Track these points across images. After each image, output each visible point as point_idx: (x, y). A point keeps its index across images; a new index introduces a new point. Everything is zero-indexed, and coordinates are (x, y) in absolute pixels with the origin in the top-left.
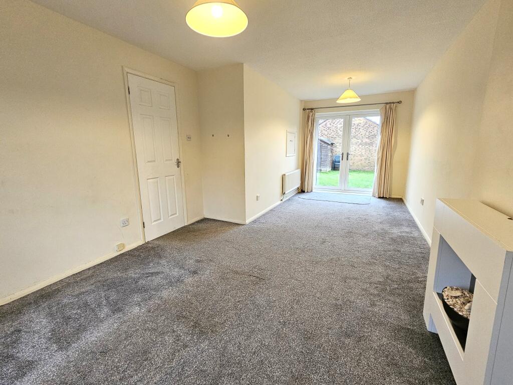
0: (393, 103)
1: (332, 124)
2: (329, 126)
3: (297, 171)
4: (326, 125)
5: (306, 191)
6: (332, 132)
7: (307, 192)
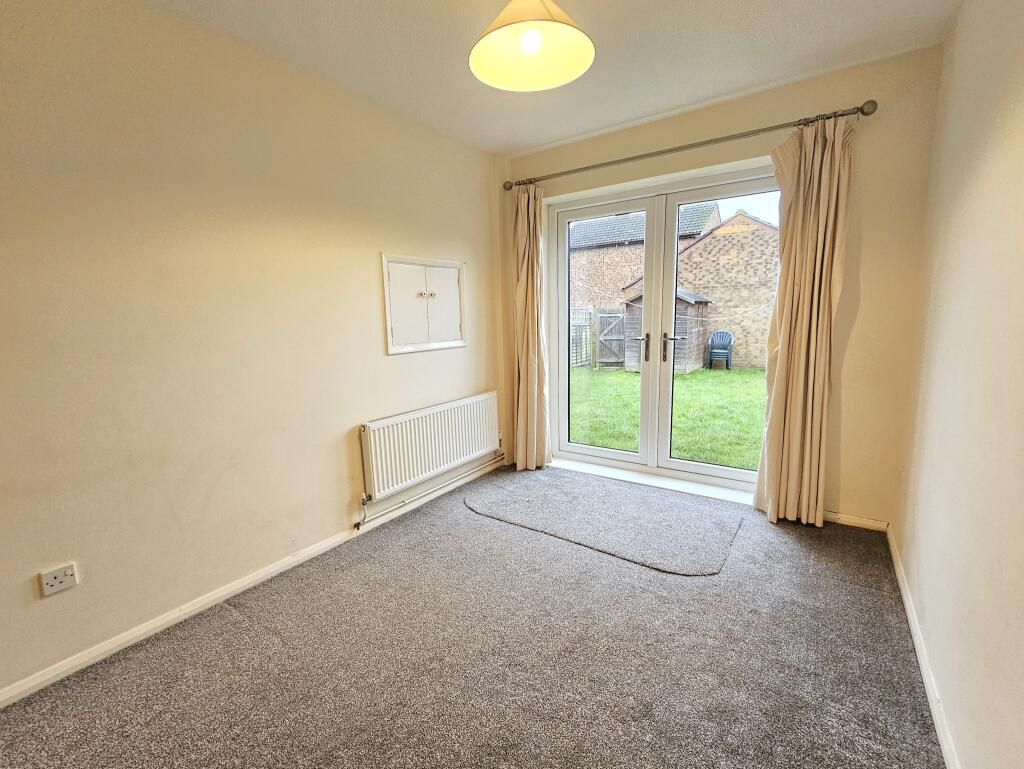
0: (835, 115)
1: (705, 255)
2: (699, 259)
3: (480, 398)
4: (689, 257)
5: (520, 467)
6: (704, 273)
7: (526, 469)
